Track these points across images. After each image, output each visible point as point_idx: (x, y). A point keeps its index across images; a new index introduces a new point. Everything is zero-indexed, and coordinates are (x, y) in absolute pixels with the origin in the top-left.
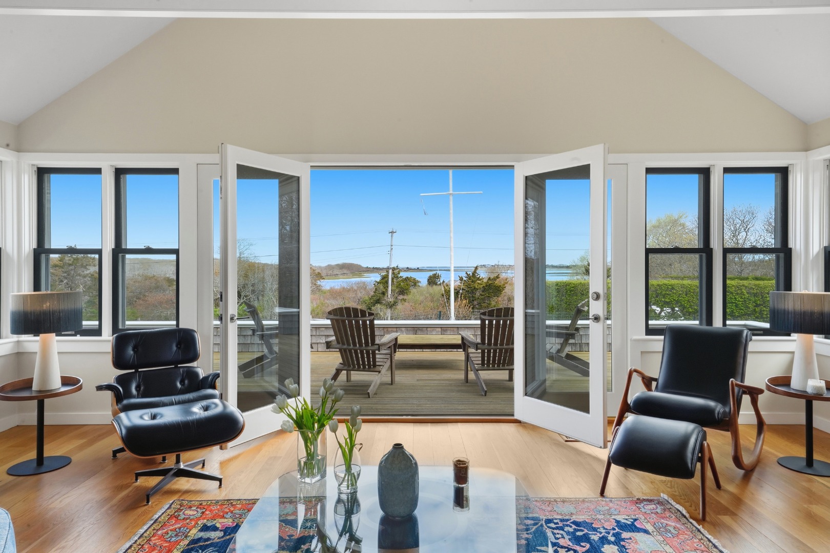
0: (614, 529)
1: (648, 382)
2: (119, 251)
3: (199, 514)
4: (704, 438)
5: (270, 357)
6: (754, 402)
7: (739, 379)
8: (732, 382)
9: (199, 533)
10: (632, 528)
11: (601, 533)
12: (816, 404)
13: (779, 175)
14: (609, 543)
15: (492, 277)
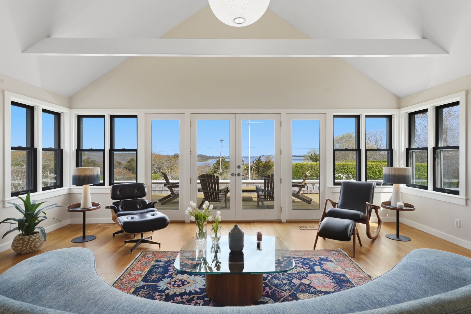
0: (319, 261)
1: (334, 204)
2: (112, 150)
3: (153, 257)
4: (355, 225)
5: (173, 196)
6: (377, 212)
7: (371, 203)
8: (367, 203)
9: (155, 263)
10: (326, 260)
11: (314, 262)
12: (400, 212)
13: (388, 118)
14: (317, 265)
15: (267, 161)
